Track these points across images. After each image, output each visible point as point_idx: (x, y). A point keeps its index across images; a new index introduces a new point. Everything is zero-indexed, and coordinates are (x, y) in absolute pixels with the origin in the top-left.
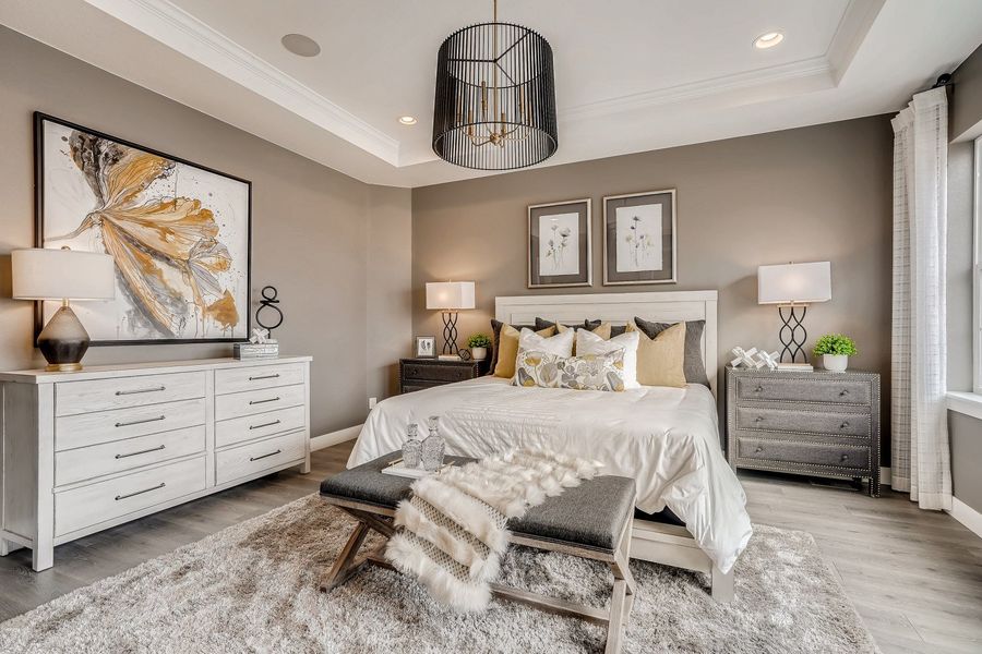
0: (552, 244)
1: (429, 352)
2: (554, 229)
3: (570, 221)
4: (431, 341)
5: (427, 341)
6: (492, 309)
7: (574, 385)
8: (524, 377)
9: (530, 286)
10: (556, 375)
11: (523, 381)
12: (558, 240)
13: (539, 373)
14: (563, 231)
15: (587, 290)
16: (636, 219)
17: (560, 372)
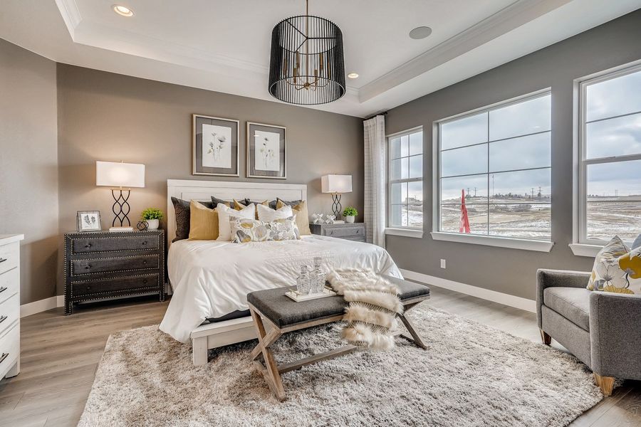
0: (212, 145)
1: (95, 226)
2: (214, 135)
3: (226, 132)
4: (96, 215)
5: (90, 215)
6: (163, 189)
7: (276, 239)
8: (243, 236)
9: (194, 173)
10: (266, 233)
11: (242, 239)
12: (217, 144)
13: (254, 233)
14: (221, 137)
15: (236, 179)
16: (266, 140)
17: (269, 231)
